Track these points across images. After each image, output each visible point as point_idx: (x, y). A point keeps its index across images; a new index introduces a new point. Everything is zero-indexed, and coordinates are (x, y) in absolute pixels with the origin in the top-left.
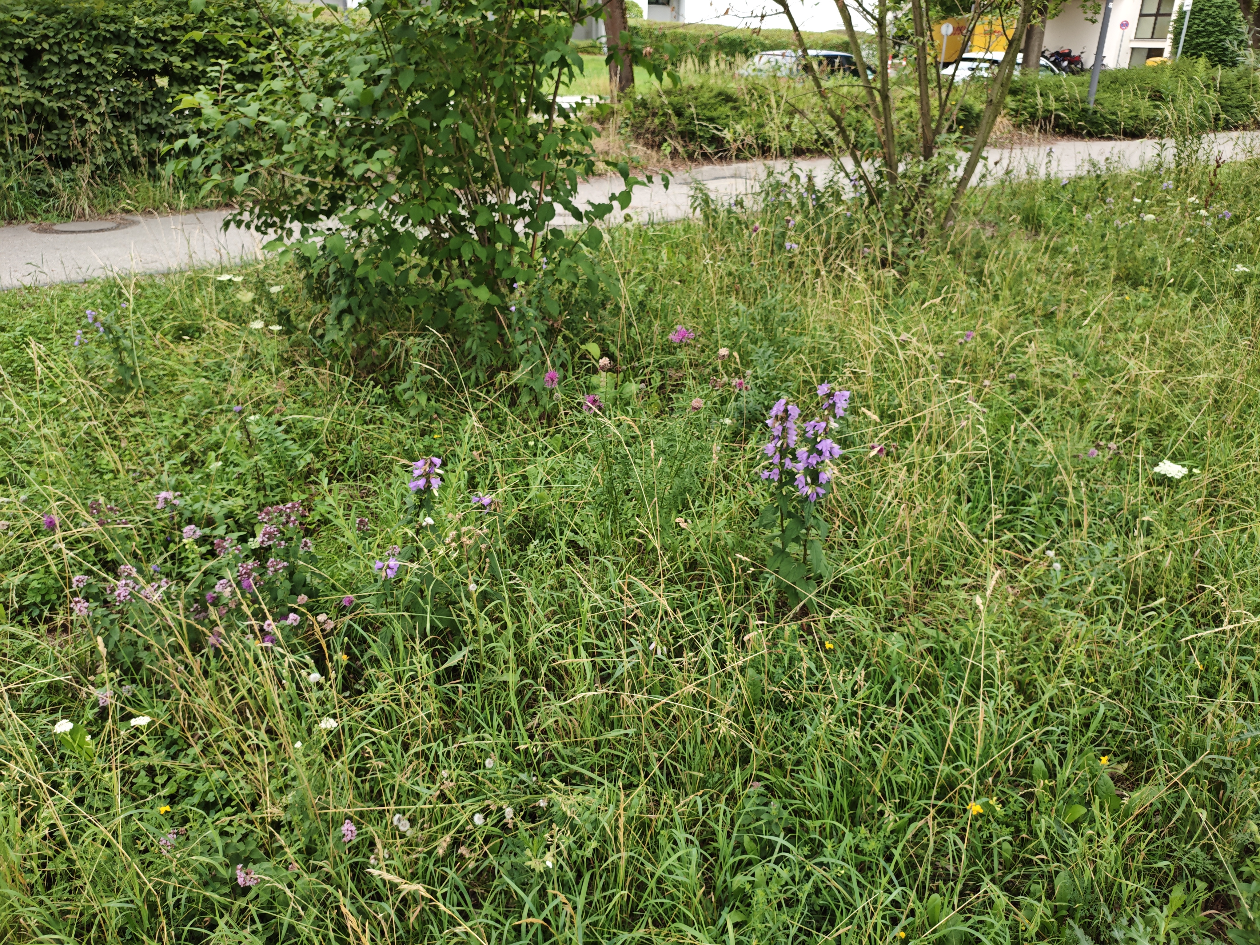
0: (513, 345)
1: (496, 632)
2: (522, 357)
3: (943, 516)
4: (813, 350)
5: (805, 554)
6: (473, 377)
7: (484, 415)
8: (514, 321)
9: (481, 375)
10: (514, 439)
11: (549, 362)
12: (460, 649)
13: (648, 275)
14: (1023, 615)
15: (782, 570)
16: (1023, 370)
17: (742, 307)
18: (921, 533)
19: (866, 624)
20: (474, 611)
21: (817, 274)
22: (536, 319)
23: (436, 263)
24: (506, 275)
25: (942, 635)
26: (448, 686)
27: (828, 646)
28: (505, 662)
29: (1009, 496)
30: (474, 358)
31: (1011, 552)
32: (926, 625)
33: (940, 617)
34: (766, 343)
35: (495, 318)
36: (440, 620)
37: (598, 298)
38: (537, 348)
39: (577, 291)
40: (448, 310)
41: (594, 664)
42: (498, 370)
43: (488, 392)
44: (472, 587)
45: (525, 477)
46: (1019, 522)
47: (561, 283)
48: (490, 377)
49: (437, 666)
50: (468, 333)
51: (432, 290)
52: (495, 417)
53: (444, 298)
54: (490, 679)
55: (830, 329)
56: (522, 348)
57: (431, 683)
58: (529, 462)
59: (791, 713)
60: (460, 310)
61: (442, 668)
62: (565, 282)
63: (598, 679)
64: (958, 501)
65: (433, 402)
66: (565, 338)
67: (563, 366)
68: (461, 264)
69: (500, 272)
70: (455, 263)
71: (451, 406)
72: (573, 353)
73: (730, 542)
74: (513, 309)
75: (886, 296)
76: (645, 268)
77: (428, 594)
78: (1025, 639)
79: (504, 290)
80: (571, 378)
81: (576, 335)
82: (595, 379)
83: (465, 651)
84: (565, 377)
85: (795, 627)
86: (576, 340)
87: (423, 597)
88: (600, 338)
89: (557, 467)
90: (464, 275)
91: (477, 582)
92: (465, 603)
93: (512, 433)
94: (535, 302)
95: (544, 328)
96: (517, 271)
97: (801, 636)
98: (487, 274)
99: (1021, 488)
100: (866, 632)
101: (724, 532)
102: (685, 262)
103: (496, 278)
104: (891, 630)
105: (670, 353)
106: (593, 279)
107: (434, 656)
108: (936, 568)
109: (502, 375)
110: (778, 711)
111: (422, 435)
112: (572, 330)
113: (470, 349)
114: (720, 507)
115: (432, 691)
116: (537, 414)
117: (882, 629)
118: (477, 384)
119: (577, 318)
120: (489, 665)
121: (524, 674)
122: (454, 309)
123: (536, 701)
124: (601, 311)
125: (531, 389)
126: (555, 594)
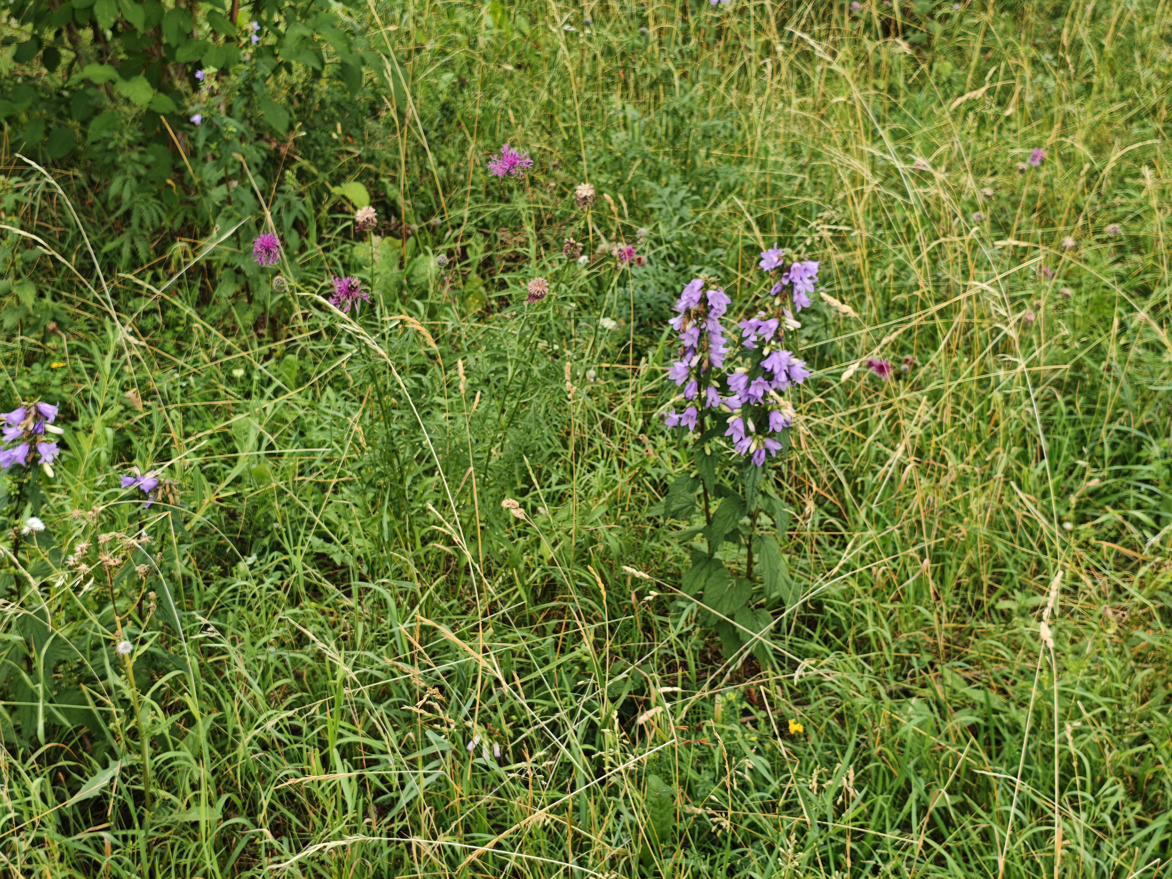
0: (203, 189)
1: (174, 730)
2: (218, 210)
3: (996, 485)
4: (763, 189)
5: (750, 563)
6: (126, 252)
7: (148, 323)
8: (201, 142)
9: (141, 247)
10: (207, 366)
11: (269, 220)
12: (105, 765)
13: (458, 54)
14: (1140, 658)
15: (708, 593)
16: (1137, 218)
17: (631, 111)
18: (958, 517)
19: (863, 688)
20: (129, 693)
21: (768, 49)
22: (242, 138)
23: (49, 35)
24: (183, 55)
25: (997, 700)
26: (84, 835)
27: (794, 727)
28: (194, 787)
29: (1114, 446)
30: (128, 214)
31: (1116, 547)
32: (969, 682)
33: (993, 668)
34: (676, 178)
35: (163, 138)
36: (66, 712)
37: (363, 98)
38: (247, 192)
39: (323, 85)
40: (74, 124)
41: (362, 782)
42: (173, 237)
43: (156, 279)
44: (124, 647)
45: (227, 438)
46: (1133, 492)
47: (289, 68)
48: (160, 251)
49: (61, 798)
50: (115, 167)
51: (45, 88)
52: (169, 325)
53: (67, 102)
54: (165, 820)
55: (795, 152)
56: (218, 194)
57: (50, 833)
58: (237, 409)
59: (729, 853)
60: (96, 123)
61: (71, 802)
62: (298, 67)
63: (372, 809)
64: (1023, 457)
65: (47, 300)
66: (302, 175)
67: (299, 226)
68: (98, 37)
69: (171, 50)
70: (87, 34)
71: (85, 307)
72: (318, 202)
73: (614, 544)
74: (197, 119)
75: (892, 90)
76: (452, 43)
77: (40, 664)
78: (1144, 701)
79: (181, 85)
80: (315, 249)
81: (323, 169)
82: (360, 251)
83: (115, 768)
84: (303, 248)
85: (732, 696)
86: (323, 178)
87: (31, 671)
88: (368, 173)
89: (290, 418)
90: (101, 57)
91: (132, 637)
92: (113, 679)
93: (203, 355)
94: (239, 105)
95: (257, 157)
96: (205, 48)
97: (746, 712)
98: (148, 55)
99: (1134, 432)
100: (861, 700)
101: (602, 527)
102: (527, 30)
103: (164, 61)
104: (908, 694)
105: (500, 199)
106: (350, 62)
107: (55, 782)
108: (986, 579)
109: (180, 246)
110: (704, 851)
111: (28, 363)
112: (314, 159)
113: (118, 199)
114: (596, 482)
115: (54, 847)
116: (250, 317)
117: (890, 694)
118: (134, 263)
119: (322, 137)
120: (163, 793)
121: (230, 808)
122: (85, 123)
123: (255, 856)
124: (370, 123)
125: (239, 271)
126: (287, 654)
